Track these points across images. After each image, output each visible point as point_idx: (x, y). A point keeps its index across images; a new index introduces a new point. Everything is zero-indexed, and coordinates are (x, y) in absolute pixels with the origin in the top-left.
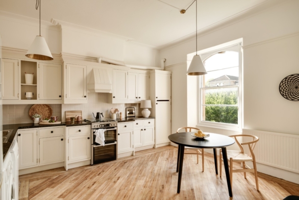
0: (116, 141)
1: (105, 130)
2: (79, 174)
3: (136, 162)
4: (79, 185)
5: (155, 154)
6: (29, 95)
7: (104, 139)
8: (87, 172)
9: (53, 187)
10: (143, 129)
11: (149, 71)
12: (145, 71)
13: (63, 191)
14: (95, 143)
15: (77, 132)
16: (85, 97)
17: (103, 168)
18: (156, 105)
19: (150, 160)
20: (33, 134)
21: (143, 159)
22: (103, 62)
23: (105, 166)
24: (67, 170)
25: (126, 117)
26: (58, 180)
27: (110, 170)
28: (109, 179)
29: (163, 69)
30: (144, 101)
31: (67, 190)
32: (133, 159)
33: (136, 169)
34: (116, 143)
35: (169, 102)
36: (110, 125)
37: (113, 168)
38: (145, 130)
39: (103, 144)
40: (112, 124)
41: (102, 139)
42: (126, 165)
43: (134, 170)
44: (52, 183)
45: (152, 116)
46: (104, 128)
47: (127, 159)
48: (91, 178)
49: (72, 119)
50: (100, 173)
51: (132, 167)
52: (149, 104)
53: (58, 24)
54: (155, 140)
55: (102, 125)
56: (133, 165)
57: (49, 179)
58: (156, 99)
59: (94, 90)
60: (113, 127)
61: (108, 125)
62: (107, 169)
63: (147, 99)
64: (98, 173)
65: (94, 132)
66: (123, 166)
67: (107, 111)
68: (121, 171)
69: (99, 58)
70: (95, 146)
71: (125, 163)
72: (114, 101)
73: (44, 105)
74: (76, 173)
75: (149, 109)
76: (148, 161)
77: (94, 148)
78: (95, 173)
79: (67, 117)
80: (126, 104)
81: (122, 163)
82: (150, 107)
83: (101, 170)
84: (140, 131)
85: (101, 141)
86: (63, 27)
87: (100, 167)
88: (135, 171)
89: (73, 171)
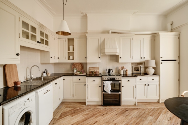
0: (120, 91)
1: (112, 82)
2: (91, 110)
3: (136, 112)
4: (86, 120)
5: (158, 109)
6: (71, 57)
7: (110, 89)
8: (96, 110)
9: (72, 116)
10: (147, 85)
11: (153, 35)
12: (150, 36)
13: (75, 122)
14: (104, 91)
15: (92, 81)
16: (100, 58)
17: (108, 110)
18: (161, 64)
19: (150, 114)
20: (70, 79)
21: (143, 112)
22: (113, 33)
23: (110, 109)
24: (86, 105)
25: (133, 73)
26: (78, 111)
27: (112, 113)
28: (107, 122)
29: (170, 31)
30: (147, 61)
31: (78, 122)
32: (134, 109)
33: (134, 120)
34: (120, 93)
35: (177, 62)
36: (115, 79)
37: (115, 113)
38: (148, 85)
39: (110, 93)
40: (117, 78)
41: (109, 88)
42: (127, 113)
43: (132, 120)
44: (74, 112)
45: (156, 74)
46: (110, 81)
47: (129, 107)
48: (96, 117)
49: (92, 72)
50: (104, 115)
51: (130, 117)
52: (153, 63)
53: (85, 13)
54: (159, 95)
55: (109, 78)
56: (132, 116)
57: (75, 109)
58: (161, 59)
59: (104, 53)
60: (118, 81)
61: (114, 79)
62: (110, 113)
63: (152, 59)
64: (103, 114)
65: (103, 83)
66: (123, 113)
67: (117, 68)
68: (119, 118)
69: (110, 30)
70: (104, 93)
71: (127, 110)
72: (121, 61)
73: (79, 63)
74: (90, 110)
75: (153, 68)
76: (148, 114)
77: (103, 94)
78: (101, 113)
79: (90, 71)
80: (132, 63)
81: (123, 110)
82: (154, 66)
83: (106, 112)
84: (143, 86)
85: (108, 90)
86: (88, 15)
87: (107, 109)
88: (132, 122)
89: (90, 107)
